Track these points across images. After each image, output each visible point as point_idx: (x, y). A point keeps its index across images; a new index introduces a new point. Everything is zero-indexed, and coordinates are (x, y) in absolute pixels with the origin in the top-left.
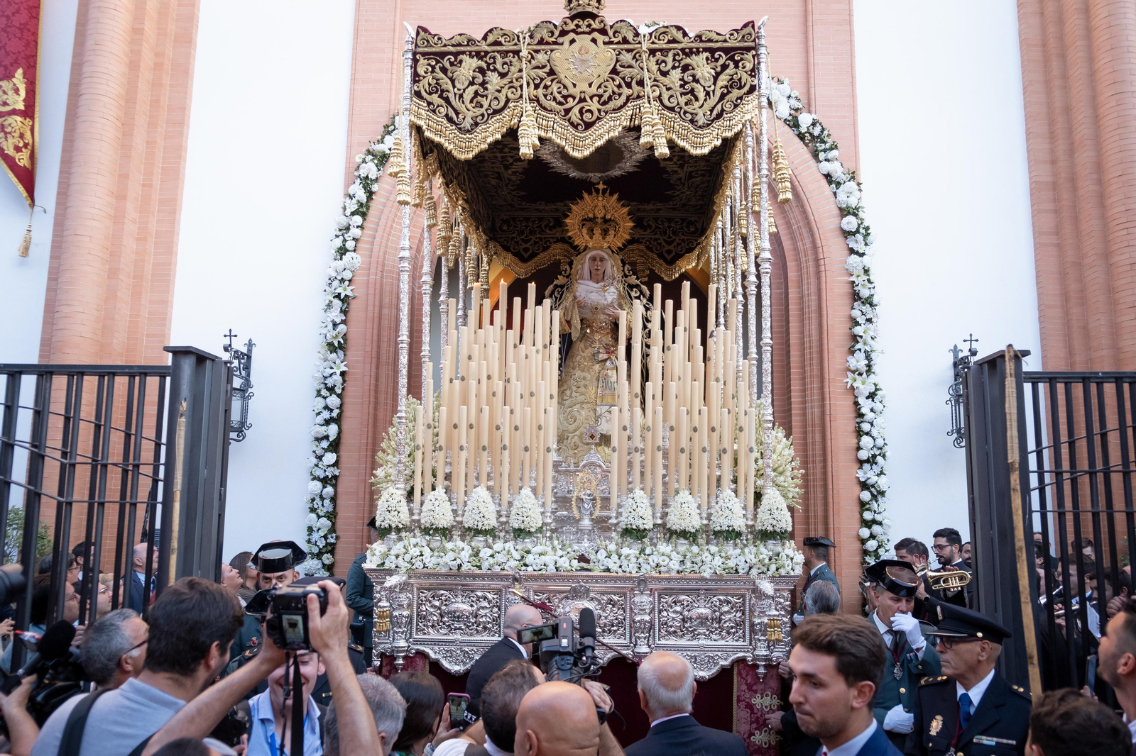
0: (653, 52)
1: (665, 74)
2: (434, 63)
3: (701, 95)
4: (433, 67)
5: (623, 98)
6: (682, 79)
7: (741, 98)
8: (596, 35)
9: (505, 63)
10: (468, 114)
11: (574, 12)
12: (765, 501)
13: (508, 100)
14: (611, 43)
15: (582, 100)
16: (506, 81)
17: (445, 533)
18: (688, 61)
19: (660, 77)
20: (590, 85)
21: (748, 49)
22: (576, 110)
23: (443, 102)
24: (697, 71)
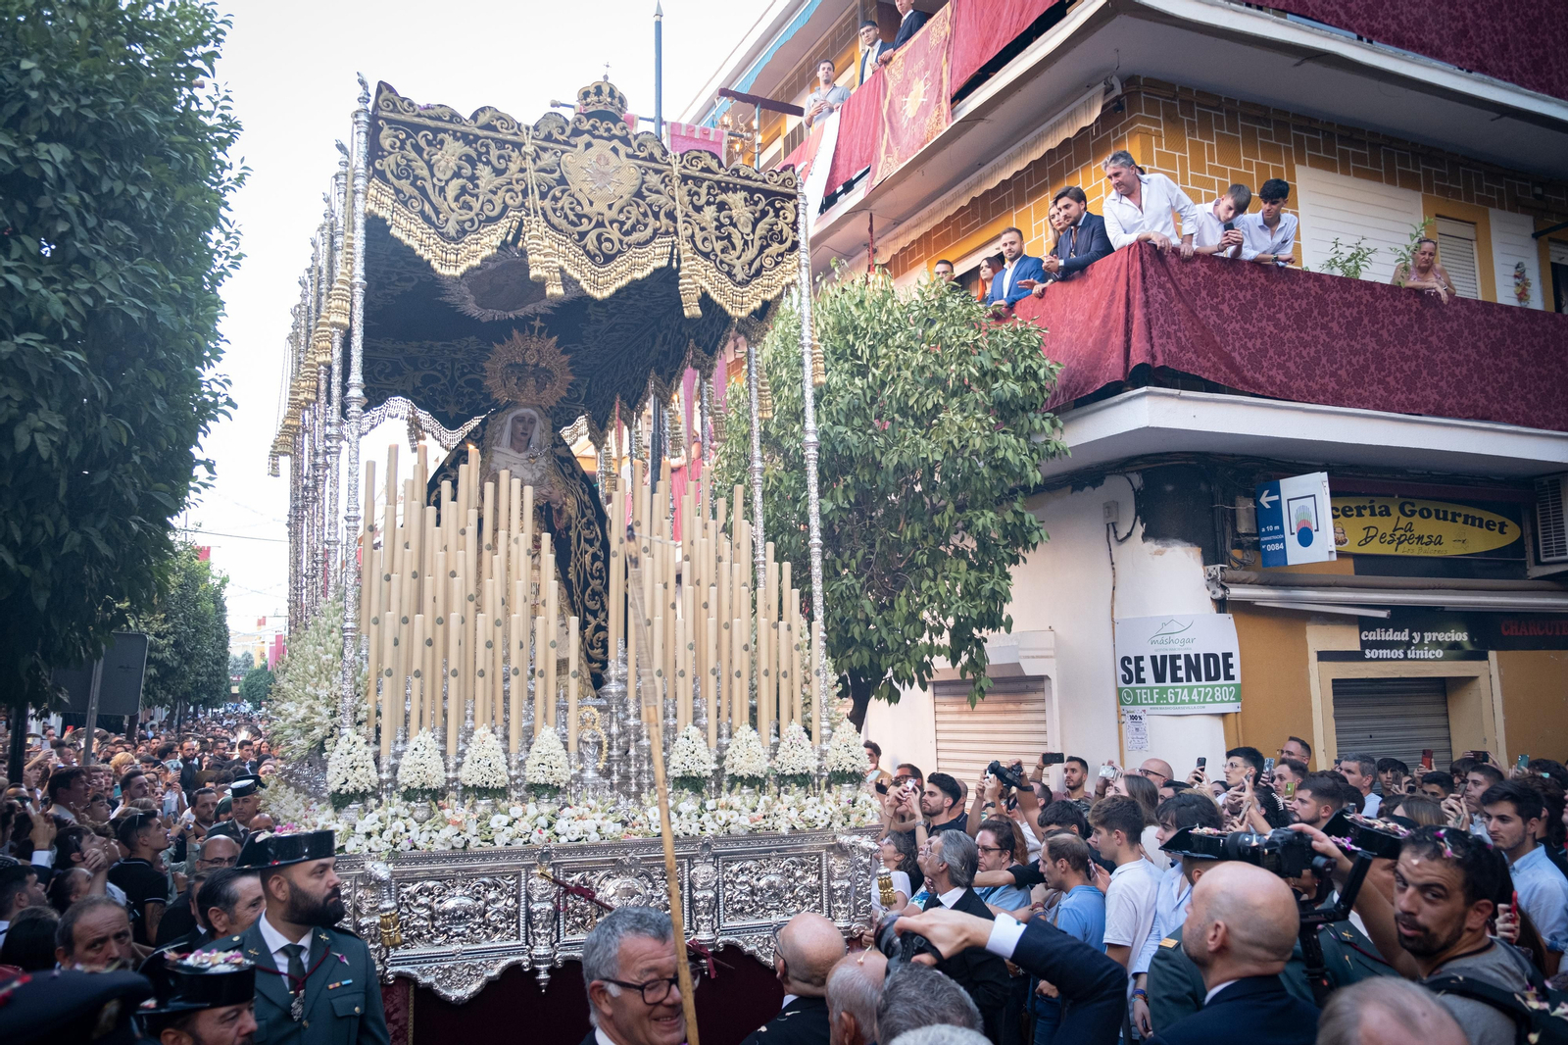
0: (685, 179)
1: (698, 209)
2: (403, 136)
3: (739, 243)
4: (403, 142)
5: (649, 231)
6: (717, 219)
8: (616, 143)
9: (500, 157)
10: (453, 216)
11: (591, 109)
13: (505, 207)
14: (636, 157)
15: (600, 224)
16: (501, 180)
18: (724, 197)
19: (695, 215)
20: (610, 207)
21: (789, 197)
22: (592, 236)
23: (416, 193)
24: (734, 213)
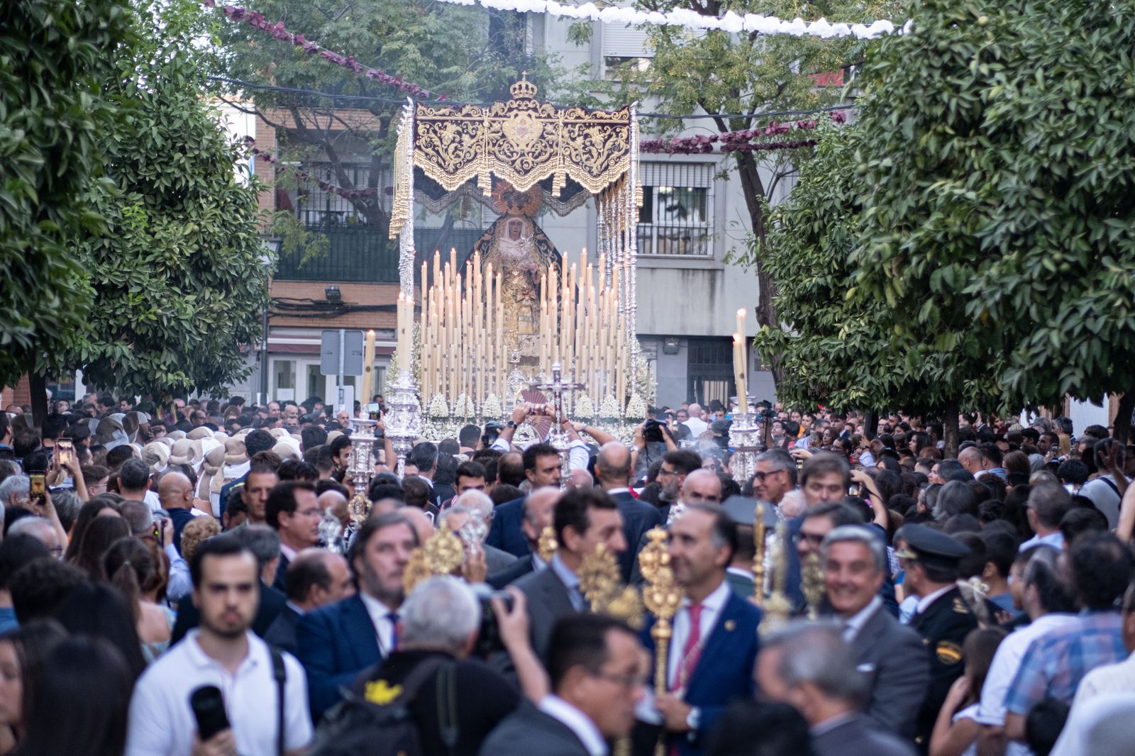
0: (566, 124)
1: (573, 139)
2: (428, 127)
3: (595, 155)
4: (428, 130)
5: (548, 155)
6: (584, 144)
7: (619, 158)
8: (530, 112)
9: (473, 129)
10: (452, 161)
11: (517, 96)
12: (631, 401)
13: (476, 154)
14: (540, 117)
15: (523, 155)
16: (474, 140)
17: (445, 420)
18: (587, 131)
19: (571, 143)
20: (527, 145)
21: (625, 125)
22: (518, 162)
23: (435, 154)
24: (593, 140)
